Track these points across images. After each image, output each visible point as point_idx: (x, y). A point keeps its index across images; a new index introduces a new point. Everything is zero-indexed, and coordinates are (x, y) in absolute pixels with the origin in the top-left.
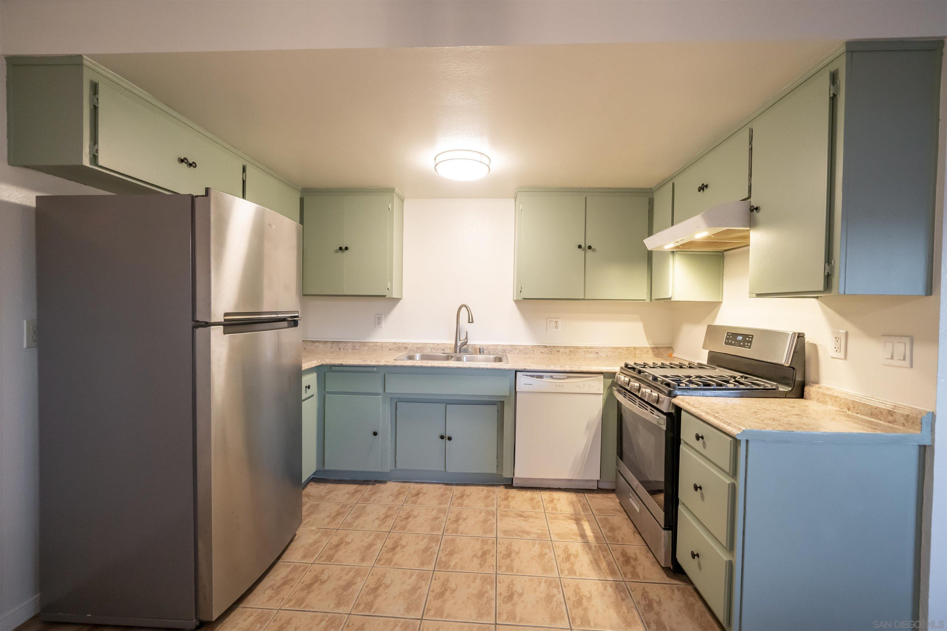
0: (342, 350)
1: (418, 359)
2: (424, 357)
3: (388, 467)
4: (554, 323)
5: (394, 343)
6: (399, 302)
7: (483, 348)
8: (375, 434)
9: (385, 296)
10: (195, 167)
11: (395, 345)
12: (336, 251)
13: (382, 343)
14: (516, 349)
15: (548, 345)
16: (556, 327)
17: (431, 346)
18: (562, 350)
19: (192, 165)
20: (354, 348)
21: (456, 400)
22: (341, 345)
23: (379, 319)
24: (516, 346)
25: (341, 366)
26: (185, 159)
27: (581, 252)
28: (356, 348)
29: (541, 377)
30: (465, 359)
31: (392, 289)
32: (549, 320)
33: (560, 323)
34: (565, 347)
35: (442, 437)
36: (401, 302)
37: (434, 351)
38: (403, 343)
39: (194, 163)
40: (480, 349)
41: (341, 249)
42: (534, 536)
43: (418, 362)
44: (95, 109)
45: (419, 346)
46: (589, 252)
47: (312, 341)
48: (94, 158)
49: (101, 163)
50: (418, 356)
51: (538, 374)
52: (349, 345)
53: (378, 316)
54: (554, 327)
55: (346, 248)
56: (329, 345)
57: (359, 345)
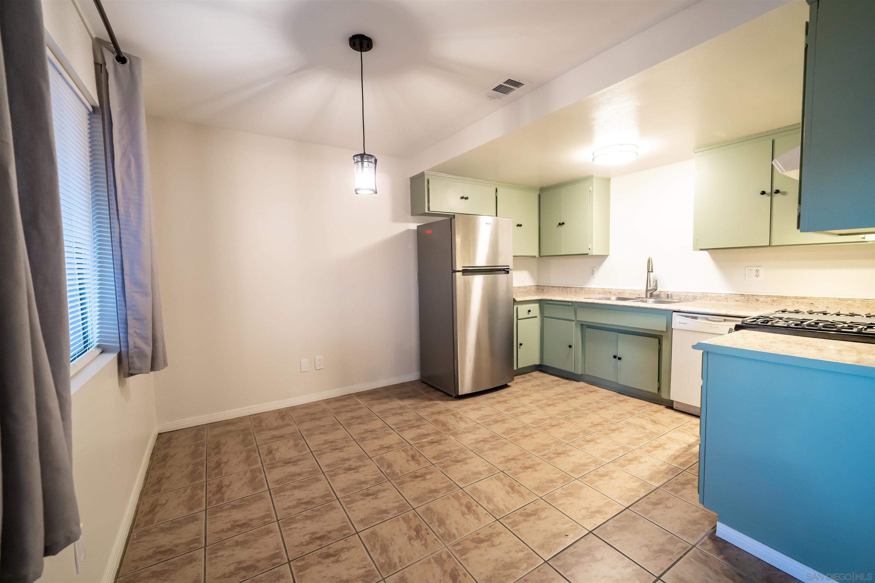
0: (568, 292)
1: (613, 300)
2: (619, 299)
3: (579, 372)
4: (754, 272)
5: (603, 289)
6: (606, 258)
7: (671, 294)
8: (570, 346)
9: (588, 254)
10: (467, 199)
11: (603, 290)
12: (558, 226)
13: (594, 289)
14: (707, 296)
15: (746, 294)
16: (757, 276)
17: (629, 291)
18: (761, 299)
19: (467, 198)
20: (576, 292)
21: (628, 331)
22: (568, 289)
23: (593, 271)
24: (708, 294)
25: (551, 300)
26: (463, 197)
27: (767, 199)
28: (577, 292)
29: (696, 318)
30: (650, 302)
31: (592, 248)
32: (747, 269)
33: (762, 271)
34: (767, 296)
35: (615, 357)
36: (608, 258)
37: (632, 296)
38: (609, 289)
39: (467, 197)
40: (668, 295)
41: (560, 224)
42: (647, 431)
43: (614, 302)
44: (428, 190)
45: (620, 291)
46: (777, 198)
47: (552, 287)
48: (429, 208)
49: (430, 210)
50: (614, 298)
51: (693, 315)
52: (573, 289)
53: (593, 269)
54: (754, 275)
55: (563, 223)
56: (561, 289)
57: (579, 289)
